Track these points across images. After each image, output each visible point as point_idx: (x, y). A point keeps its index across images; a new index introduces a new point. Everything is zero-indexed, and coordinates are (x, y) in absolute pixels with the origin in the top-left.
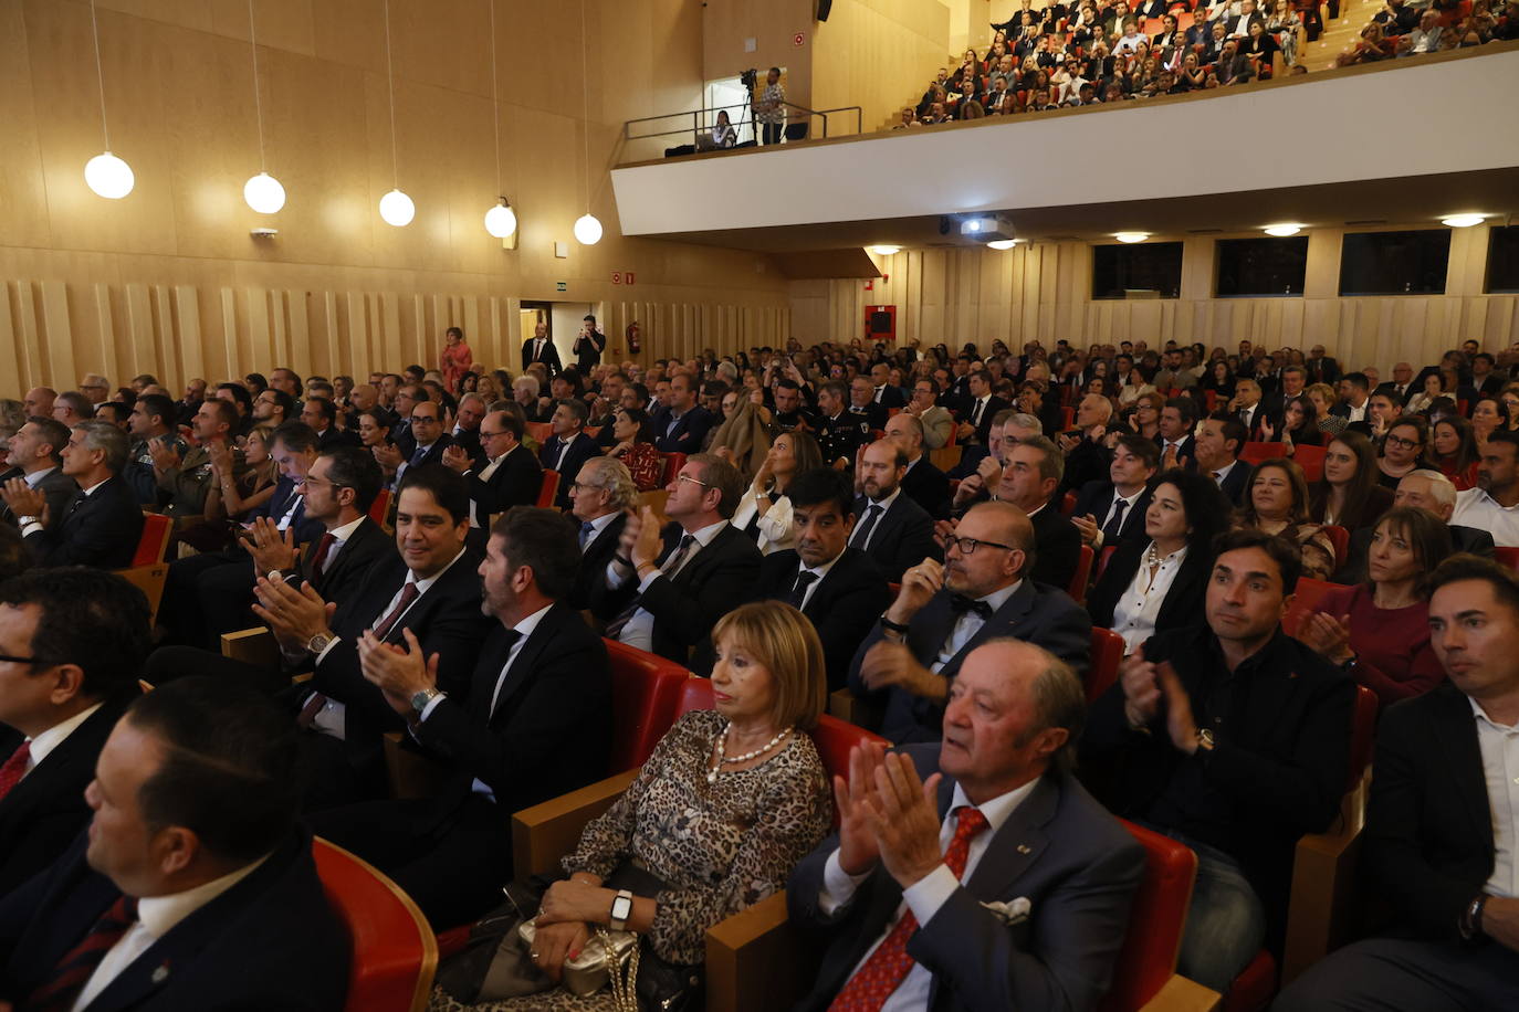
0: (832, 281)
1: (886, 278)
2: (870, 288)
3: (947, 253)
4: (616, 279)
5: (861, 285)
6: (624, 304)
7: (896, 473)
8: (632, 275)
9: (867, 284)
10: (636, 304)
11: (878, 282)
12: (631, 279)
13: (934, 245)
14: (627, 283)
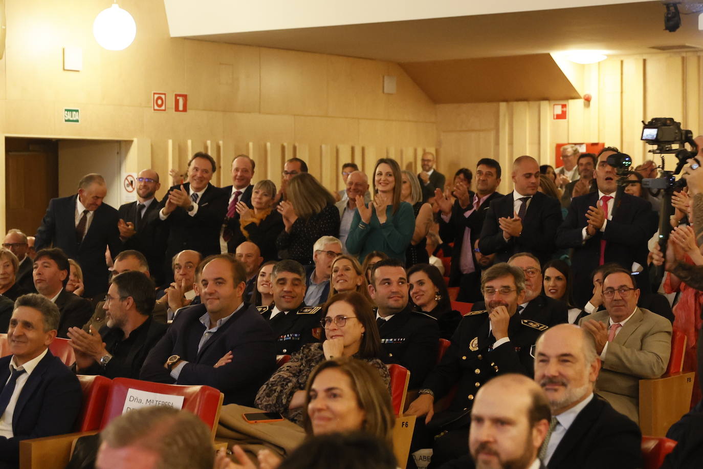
0: (503, 105)
1: (588, 100)
2: (562, 116)
3: (684, 60)
4: (159, 101)
5: (549, 110)
6: (170, 142)
7: (530, 433)
8: (185, 97)
9: (558, 110)
10: (189, 142)
11: (575, 107)
12: (182, 103)
13: (663, 49)
14: (177, 109)
